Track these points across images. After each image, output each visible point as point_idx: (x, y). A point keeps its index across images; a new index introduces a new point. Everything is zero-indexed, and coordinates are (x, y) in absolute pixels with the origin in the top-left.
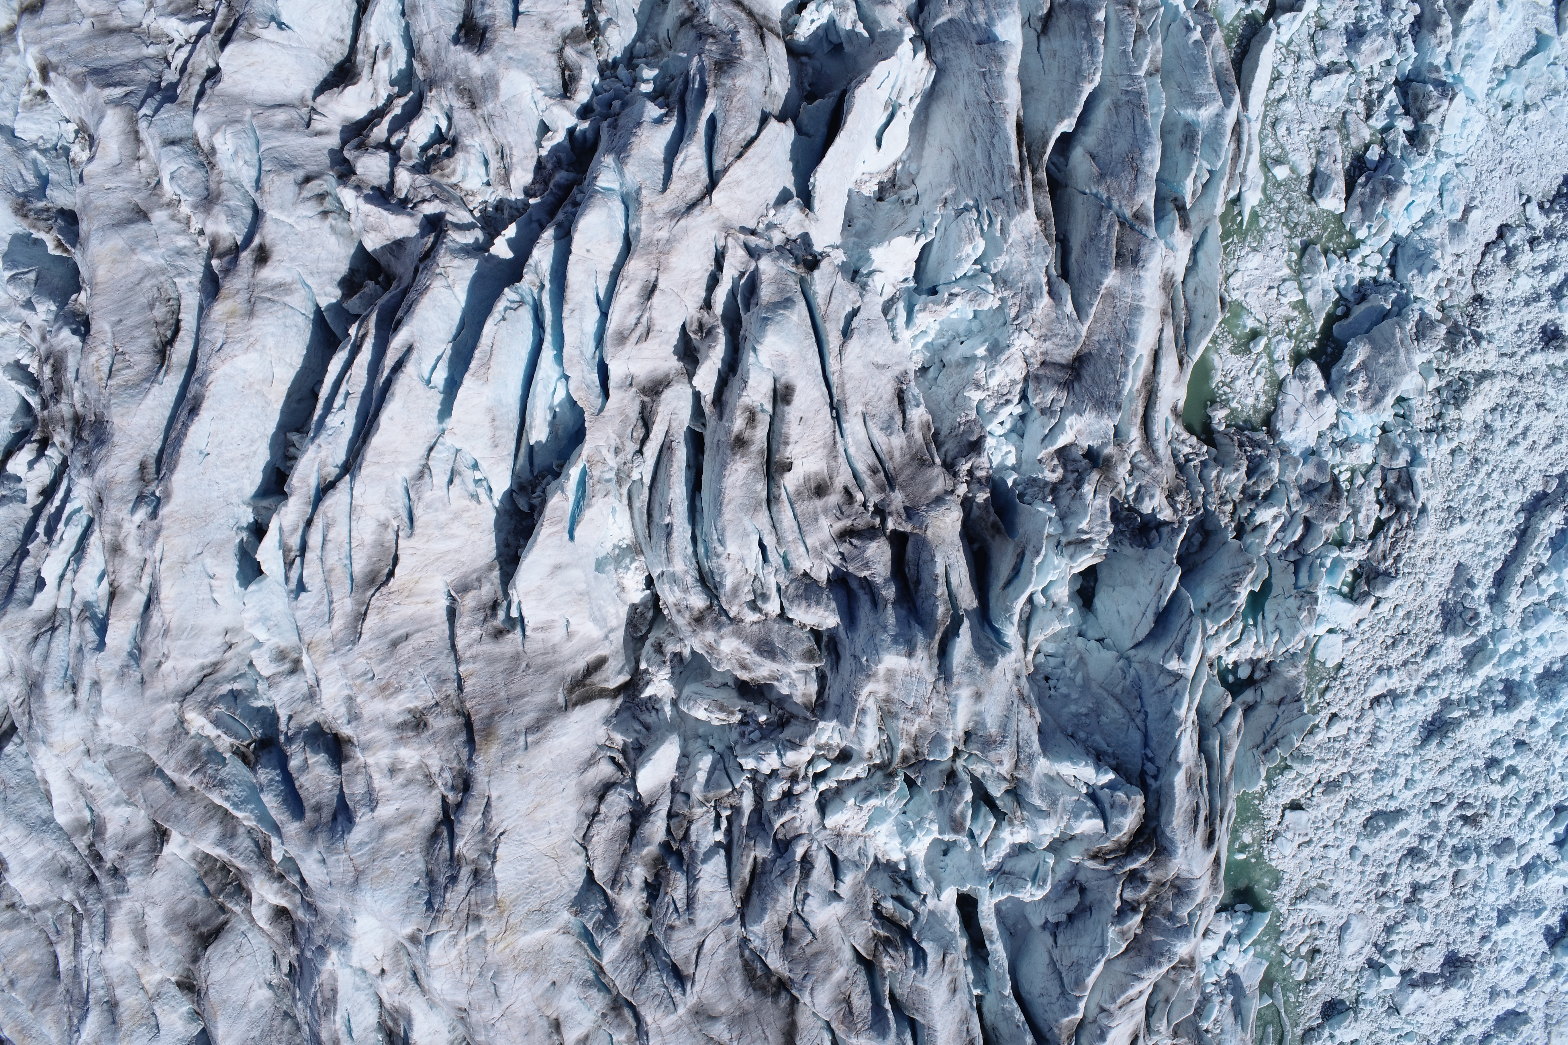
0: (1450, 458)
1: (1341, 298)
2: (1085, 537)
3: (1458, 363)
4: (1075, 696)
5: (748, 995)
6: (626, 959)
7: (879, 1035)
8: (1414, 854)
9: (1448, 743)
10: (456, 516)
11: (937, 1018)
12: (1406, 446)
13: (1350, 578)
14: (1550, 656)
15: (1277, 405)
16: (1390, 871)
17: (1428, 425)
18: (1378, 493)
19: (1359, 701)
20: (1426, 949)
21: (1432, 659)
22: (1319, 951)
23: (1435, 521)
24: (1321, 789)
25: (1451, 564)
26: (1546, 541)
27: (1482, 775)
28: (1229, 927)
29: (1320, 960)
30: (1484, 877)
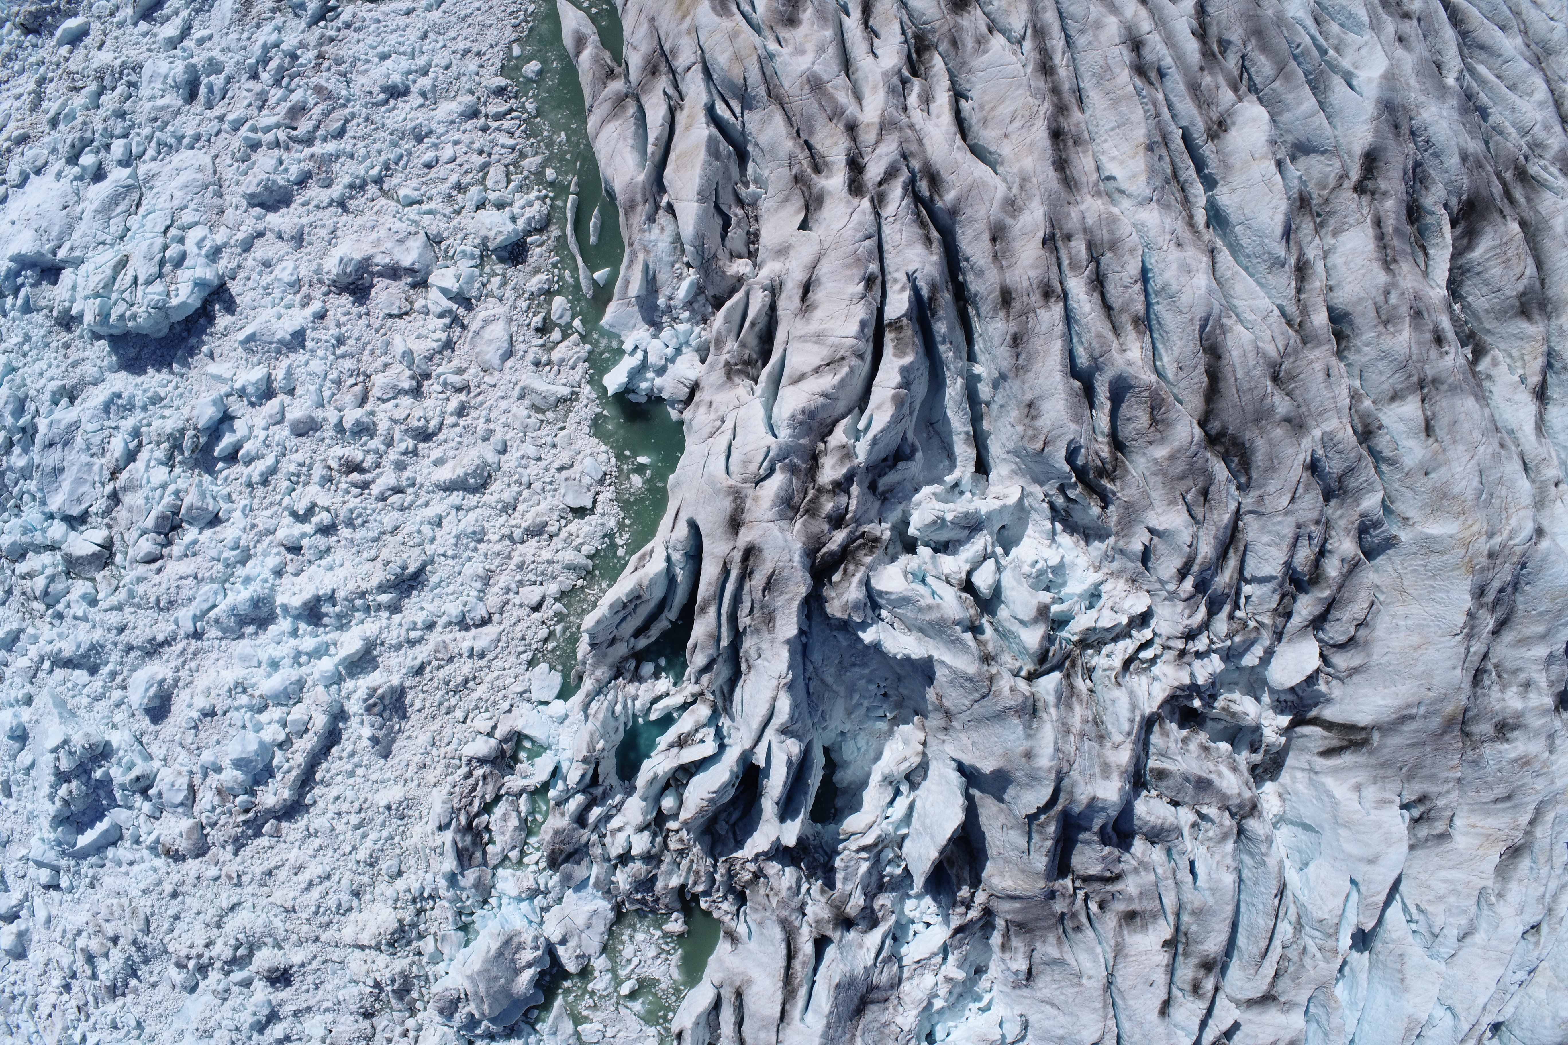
0: (403, 868)
1: (533, 1026)
2: (864, 855)
3: (399, 965)
4: (862, 682)
5: (1252, 441)
6: (1358, 489)
7: (1125, 379)
8: (425, 436)
9: (395, 568)
10: (1440, 898)
11: (1060, 387)
12: (463, 889)
13: (522, 755)
14: (258, 642)
15: (610, 932)
16: (453, 419)
17: (431, 903)
18: (491, 841)
19: (506, 623)
20: (396, 312)
21: (417, 663)
22: (537, 330)
23: (421, 808)
24: (549, 529)
25: (396, 760)
26: (279, 776)
27: (341, 518)
28: (658, 381)
29: (535, 319)
30: (327, 394)
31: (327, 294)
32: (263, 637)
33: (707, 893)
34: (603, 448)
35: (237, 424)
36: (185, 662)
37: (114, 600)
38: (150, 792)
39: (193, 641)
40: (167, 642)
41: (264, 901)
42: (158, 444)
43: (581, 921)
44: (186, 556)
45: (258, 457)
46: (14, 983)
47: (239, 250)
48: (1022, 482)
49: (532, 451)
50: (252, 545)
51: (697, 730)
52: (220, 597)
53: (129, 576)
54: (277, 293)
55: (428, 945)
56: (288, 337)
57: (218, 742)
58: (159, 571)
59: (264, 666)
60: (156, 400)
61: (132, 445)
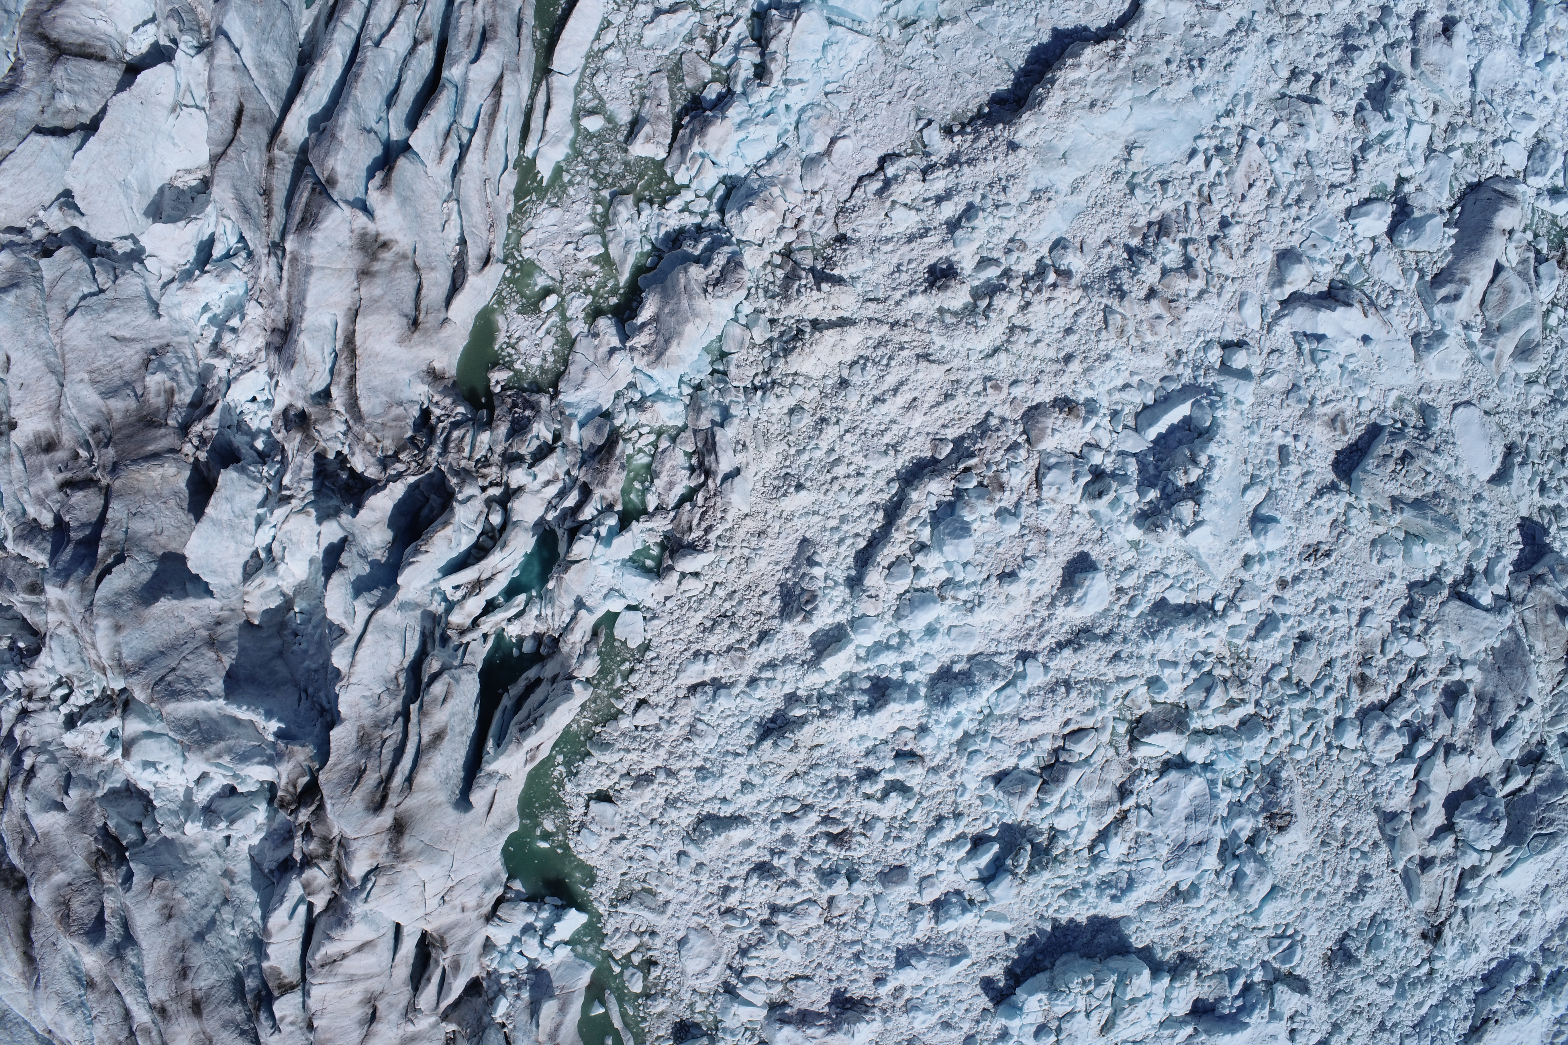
0: (786, 419)
1: (652, 249)
3: (793, 310)
8: (763, 869)
9: (785, 744)
12: (718, 404)
13: (655, 551)
14: (951, 654)
15: (566, 363)
16: (732, 885)
17: (756, 382)
18: (689, 455)
19: (671, 688)
20: (801, 982)
21: (763, 647)
22: (655, 963)
23: (763, 489)
24: (631, 782)
25: (791, 538)
26: (924, 514)
27: (852, 788)
28: (530, 919)
29: (658, 973)
30: (870, 908)
31: (877, 999)
32: (946, 659)
33: (455, 425)
34: (581, 857)
35: (975, 875)
36: (1041, 626)
37: (1124, 688)
38: (1089, 478)
39: (1029, 648)
40: (1061, 646)
41: (955, 363)
42: (1066, 852)
43: (594, 375)
44: (1034, 741)
45: (948, 844)
46: (1297, 218)
47: (978, 1037)
48: (184, 839)
49: (650, 854)
50: (954, 756)
51: (464, 598)
52: (993, 700)
53: (1109, 711)
54: (932, 999)
55: (760, 334)
56: (913, 962)
57: (998, 544)
58: (1067, 723)
59: (943, 629)
60: (1071, 894)
61: (1101, 847)
